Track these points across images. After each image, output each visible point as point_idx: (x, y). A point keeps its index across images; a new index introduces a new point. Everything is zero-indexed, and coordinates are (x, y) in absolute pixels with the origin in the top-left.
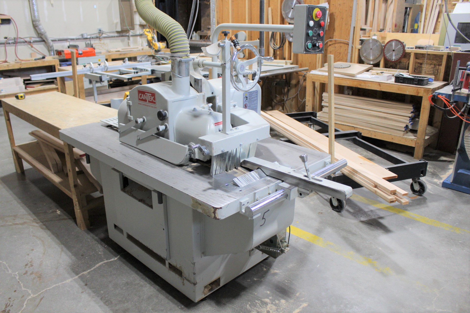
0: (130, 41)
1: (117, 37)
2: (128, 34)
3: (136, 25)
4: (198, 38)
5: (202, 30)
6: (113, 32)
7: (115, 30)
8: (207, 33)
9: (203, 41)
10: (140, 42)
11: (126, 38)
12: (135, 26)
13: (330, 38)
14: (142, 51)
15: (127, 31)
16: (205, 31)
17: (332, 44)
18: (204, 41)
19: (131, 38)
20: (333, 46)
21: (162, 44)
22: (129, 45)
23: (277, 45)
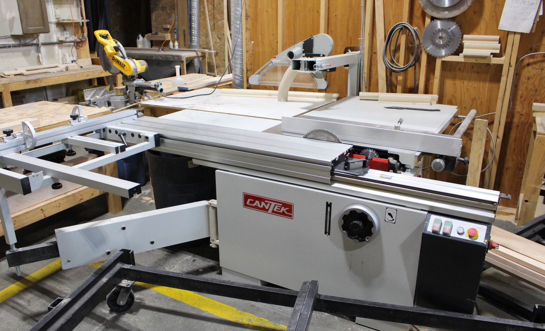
0: (40, 55)
1: (14, 46)
2: (35, 42)
3: (51, 23)
4: (148, 45)
5: (153, 33)
6: (6, 38)
7: (9, 34)
8: (165, 37)
9: (160, 50)
10: (60, 56)
11: (33, 49)
12: (50, 25)
13: (531, 50)
14: (67, 73)
15: (35, 35)
16: (160, 34)
17: (535, 63)
18: (163, 50)
19: (43, 49)
20: (536, 66)
21: (140, 62)
22: (39, 62)
23: (398, 61)
